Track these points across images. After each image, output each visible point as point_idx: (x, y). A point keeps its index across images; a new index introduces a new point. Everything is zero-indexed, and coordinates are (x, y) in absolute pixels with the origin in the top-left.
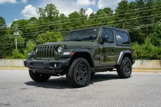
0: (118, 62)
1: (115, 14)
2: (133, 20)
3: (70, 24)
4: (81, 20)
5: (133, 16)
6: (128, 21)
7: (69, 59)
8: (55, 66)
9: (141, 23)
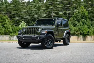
0: (64, 37)
1: (46, 3)
2: (59, 8)
3: (13, 9)
4: (21, 6)
5: (58, 4)
6: (55, 8)
7: (45, 35)
8: (38, 38)
9: (64, 10)
